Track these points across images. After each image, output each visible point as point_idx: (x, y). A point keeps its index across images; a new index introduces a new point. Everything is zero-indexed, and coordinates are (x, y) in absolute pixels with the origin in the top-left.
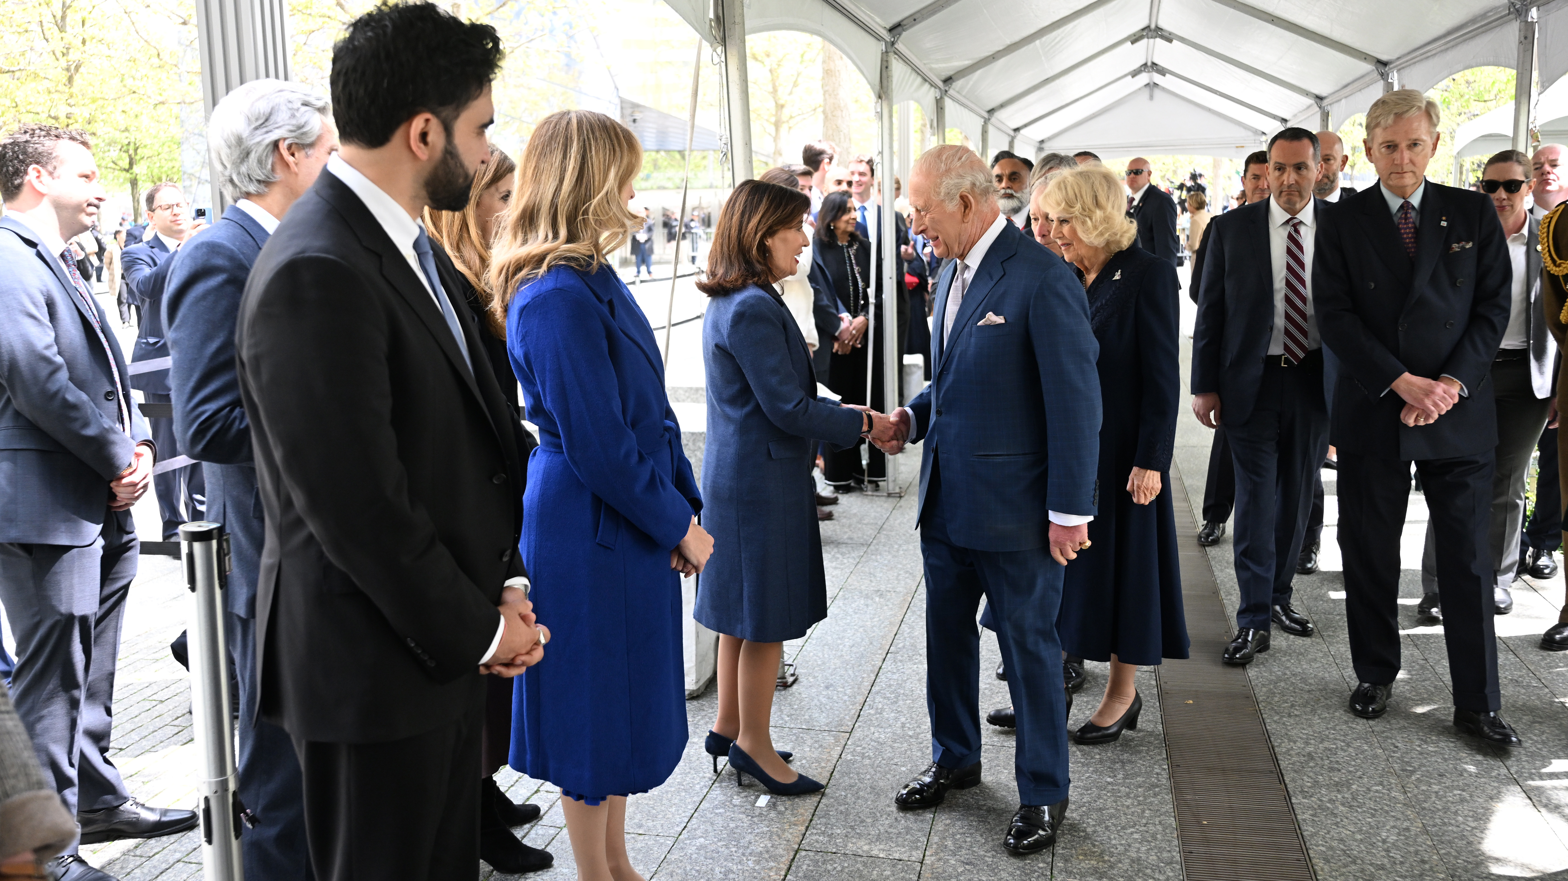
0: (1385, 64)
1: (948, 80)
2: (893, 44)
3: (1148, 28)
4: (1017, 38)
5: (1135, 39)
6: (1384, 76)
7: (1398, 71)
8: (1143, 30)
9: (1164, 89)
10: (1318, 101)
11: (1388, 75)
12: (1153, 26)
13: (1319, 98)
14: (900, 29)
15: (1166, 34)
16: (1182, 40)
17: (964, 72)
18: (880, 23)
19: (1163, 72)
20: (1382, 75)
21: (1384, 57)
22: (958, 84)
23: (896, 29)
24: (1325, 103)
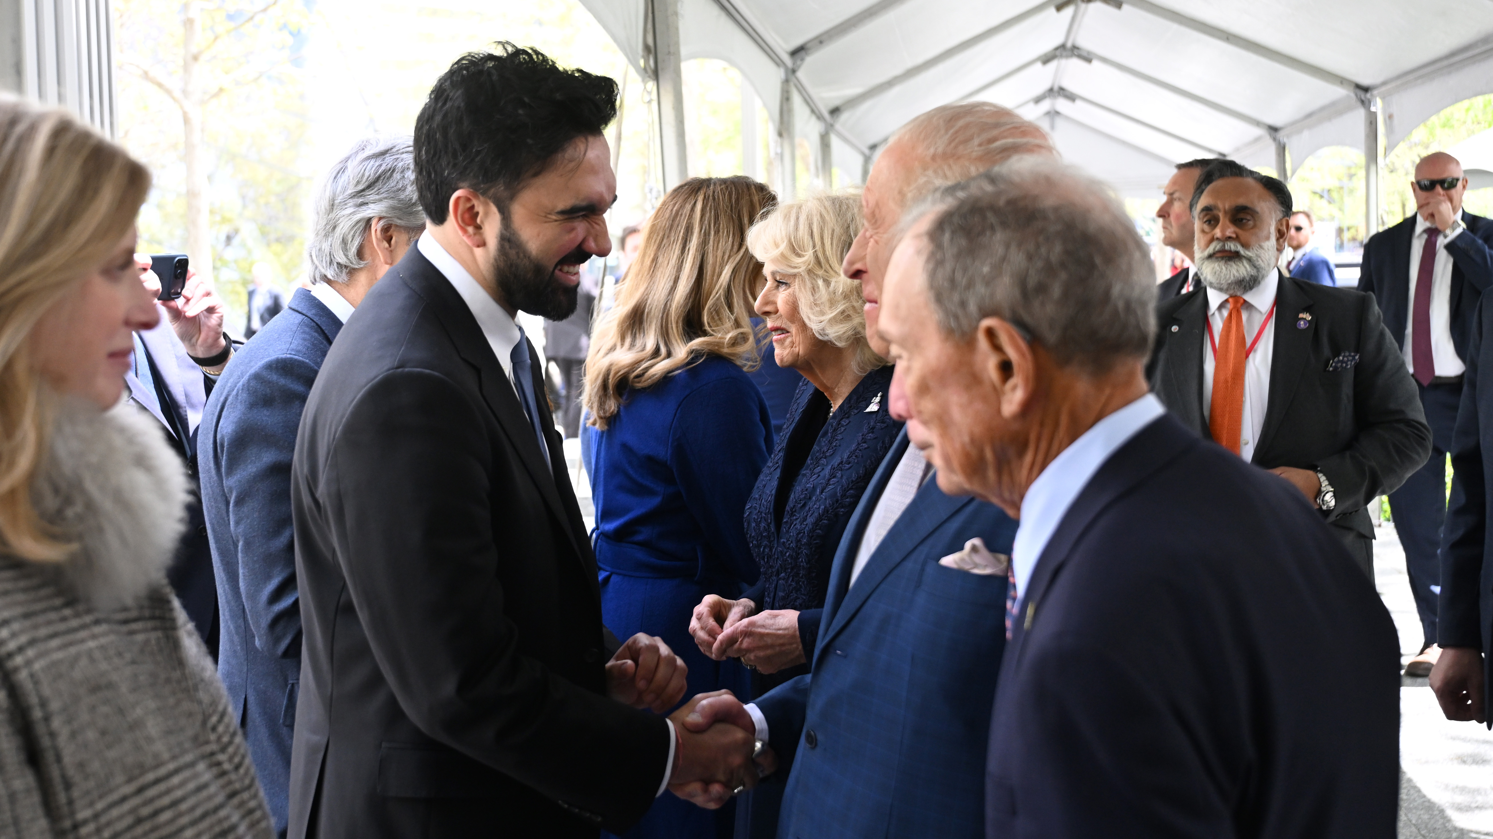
0: (1366, 89)
1: (835, 111)
2: (794, 71)
3: (1063, 47)
4: (920, 60)
5: (1046, 59)
6: (1365, 103)
7: (1383, 98)
8: (1057, 49)
9: (1068, 118)
10: (1273, 132)
11: (1370, 102)
12: (1069, 45)
13: (1273, 130)
14: (802, 53)
15: (1085, 54)
16: (1104, 60)
17: (854, 102)
18: (783, 47)
19: (1071, 97)
20: (1363, 102)
21: (1365, 81)
22: (844, 117)
23: (798, 52)
24: (1281, 136)
